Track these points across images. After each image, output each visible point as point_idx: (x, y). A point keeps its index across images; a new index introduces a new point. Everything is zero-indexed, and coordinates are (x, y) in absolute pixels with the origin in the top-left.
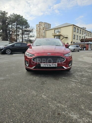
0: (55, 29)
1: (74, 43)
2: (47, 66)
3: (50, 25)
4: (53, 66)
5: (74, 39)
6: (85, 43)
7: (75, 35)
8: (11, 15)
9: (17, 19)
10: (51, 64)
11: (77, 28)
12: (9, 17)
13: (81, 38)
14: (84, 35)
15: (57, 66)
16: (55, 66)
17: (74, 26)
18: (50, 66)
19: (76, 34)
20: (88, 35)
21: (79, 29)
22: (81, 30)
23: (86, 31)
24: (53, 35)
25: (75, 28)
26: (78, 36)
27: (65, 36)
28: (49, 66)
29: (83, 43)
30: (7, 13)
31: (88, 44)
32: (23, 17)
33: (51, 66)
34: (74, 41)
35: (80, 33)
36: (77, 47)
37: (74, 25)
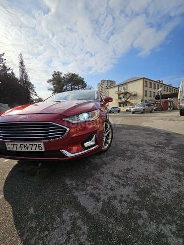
0: (119, 86)
1: (146, 101)
2: (19, 149)
3: (115, 82)
4: (33, 150)
5: (145, 96)
6: (162, 100)
7: (147, 91)
8: (66, 75)
9: (72, 79)
10: (28, 144)
11: (149, 82)
12: (63, 77)
13: (156, 94)
14: (160, 90)
15: (43, 150)
16: (38, 150)
17: (145, 80)
18: (26, 150)
19: (148, 89)
20: (166, 90)
21: (153, 83)
22: (155, 84)
23: (163, 84)
24: (117, 94)
25: (146, 82)
26: (151, 92)
27: (133, 94)
28: (23, 150)
29: (159, 100)
30: (61, 74)
31: (166, 102)
32: (79, 76)
33: (29, 150)
34: (145, 98)
35: (155, 88)
36: (149, 105)
37: (144, 78)
